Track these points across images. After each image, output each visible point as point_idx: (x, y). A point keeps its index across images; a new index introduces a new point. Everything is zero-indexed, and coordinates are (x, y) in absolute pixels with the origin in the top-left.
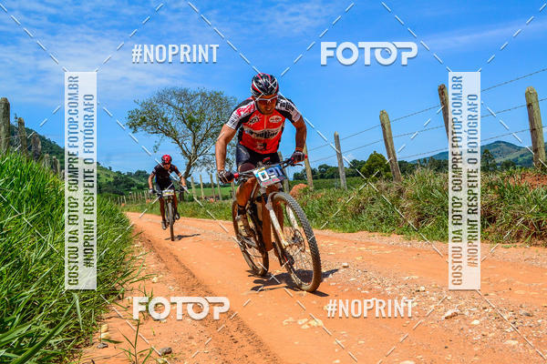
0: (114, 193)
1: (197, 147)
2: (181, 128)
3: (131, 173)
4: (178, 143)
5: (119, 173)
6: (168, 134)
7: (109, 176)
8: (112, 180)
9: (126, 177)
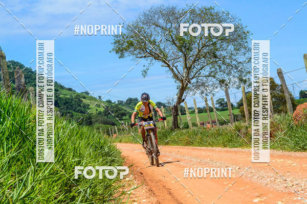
0: (106, 123)
1: (189, 69)
2: (171, 50)
3: (122, 102)
4: (169, 66)
5: (109, 102)
6: (157, 57)
7: (99, 106)
8: (102, 109)
9: (116, 106)
